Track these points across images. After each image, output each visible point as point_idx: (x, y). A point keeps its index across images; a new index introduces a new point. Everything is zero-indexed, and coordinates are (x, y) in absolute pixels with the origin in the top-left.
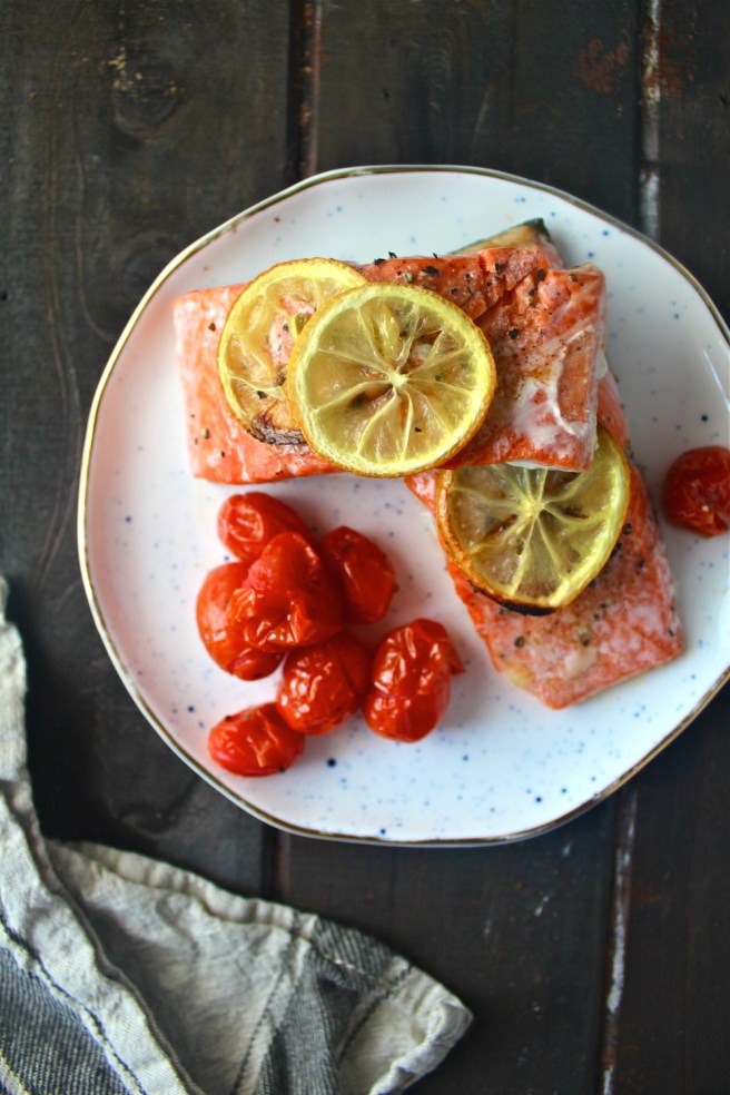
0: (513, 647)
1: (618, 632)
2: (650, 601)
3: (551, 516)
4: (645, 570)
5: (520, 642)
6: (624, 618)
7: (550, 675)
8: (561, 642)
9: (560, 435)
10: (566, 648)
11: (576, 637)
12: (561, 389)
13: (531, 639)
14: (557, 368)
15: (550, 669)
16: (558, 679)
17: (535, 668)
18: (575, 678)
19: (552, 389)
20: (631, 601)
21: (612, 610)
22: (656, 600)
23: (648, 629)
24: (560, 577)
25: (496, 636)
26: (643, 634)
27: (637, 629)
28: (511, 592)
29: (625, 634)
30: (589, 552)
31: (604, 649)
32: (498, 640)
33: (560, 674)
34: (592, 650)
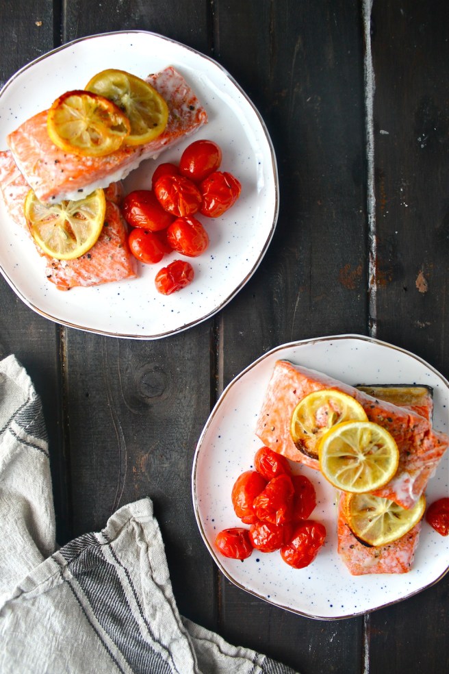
0: (349, 548)
1: (390, 557)
2: (407, 551)
3: (389, 515)
4: (411, 540)
5: (352, 547)
6: (395, 554)
7: (357, 562)
8: (367, 553)
9: (408, 497)
10: (368, 555)
11: (373, 553)
12: (416, 481)
13: (356, 548)
14: (418, 473)
16: (360, 565)
17: (353, 558)
18: (366, 567)
19: (413, 480)
20: (400, 549)
21: (392, 549)
23: (401, 561)
24: (381, 535)
25: (344, 541)
26: (399, 562)
27: (398, 559)
28: (361, 535)
29: (392, 558)
30: (396, 530)
31: (382, 561)
32: (344, 543)
34: (377, 560)
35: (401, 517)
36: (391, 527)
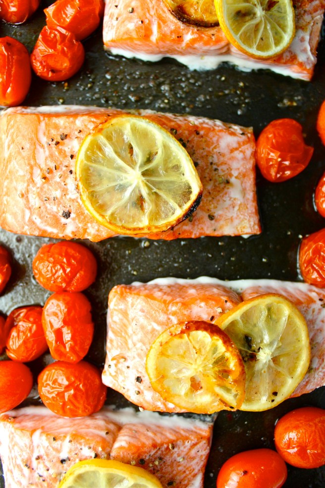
0: (213, 222)
1: (230, 162)
2: (220, 137)
3: (146, 170)
4: (202, 133)
5: (211, 217)
6: (223, 155)
7: (237, 208)
8: (221, 195)
10: (226, 193)
13: (213, 210)
15: (234, 207)
16: (240, 205)
18: (244, 196)
20: (215, 148)
21: (215, 160)
22: (220, 134)
23: (235, 145)
24: (184, 180)
25: (202, 229)
26: (237, 149)
27: (232, 151)
28: (179, 212)
29: (232, 158)
30: (178, 160)
32: (205, 228)
34: (233, 180)
35: (154, 151)
36: (170, 165)
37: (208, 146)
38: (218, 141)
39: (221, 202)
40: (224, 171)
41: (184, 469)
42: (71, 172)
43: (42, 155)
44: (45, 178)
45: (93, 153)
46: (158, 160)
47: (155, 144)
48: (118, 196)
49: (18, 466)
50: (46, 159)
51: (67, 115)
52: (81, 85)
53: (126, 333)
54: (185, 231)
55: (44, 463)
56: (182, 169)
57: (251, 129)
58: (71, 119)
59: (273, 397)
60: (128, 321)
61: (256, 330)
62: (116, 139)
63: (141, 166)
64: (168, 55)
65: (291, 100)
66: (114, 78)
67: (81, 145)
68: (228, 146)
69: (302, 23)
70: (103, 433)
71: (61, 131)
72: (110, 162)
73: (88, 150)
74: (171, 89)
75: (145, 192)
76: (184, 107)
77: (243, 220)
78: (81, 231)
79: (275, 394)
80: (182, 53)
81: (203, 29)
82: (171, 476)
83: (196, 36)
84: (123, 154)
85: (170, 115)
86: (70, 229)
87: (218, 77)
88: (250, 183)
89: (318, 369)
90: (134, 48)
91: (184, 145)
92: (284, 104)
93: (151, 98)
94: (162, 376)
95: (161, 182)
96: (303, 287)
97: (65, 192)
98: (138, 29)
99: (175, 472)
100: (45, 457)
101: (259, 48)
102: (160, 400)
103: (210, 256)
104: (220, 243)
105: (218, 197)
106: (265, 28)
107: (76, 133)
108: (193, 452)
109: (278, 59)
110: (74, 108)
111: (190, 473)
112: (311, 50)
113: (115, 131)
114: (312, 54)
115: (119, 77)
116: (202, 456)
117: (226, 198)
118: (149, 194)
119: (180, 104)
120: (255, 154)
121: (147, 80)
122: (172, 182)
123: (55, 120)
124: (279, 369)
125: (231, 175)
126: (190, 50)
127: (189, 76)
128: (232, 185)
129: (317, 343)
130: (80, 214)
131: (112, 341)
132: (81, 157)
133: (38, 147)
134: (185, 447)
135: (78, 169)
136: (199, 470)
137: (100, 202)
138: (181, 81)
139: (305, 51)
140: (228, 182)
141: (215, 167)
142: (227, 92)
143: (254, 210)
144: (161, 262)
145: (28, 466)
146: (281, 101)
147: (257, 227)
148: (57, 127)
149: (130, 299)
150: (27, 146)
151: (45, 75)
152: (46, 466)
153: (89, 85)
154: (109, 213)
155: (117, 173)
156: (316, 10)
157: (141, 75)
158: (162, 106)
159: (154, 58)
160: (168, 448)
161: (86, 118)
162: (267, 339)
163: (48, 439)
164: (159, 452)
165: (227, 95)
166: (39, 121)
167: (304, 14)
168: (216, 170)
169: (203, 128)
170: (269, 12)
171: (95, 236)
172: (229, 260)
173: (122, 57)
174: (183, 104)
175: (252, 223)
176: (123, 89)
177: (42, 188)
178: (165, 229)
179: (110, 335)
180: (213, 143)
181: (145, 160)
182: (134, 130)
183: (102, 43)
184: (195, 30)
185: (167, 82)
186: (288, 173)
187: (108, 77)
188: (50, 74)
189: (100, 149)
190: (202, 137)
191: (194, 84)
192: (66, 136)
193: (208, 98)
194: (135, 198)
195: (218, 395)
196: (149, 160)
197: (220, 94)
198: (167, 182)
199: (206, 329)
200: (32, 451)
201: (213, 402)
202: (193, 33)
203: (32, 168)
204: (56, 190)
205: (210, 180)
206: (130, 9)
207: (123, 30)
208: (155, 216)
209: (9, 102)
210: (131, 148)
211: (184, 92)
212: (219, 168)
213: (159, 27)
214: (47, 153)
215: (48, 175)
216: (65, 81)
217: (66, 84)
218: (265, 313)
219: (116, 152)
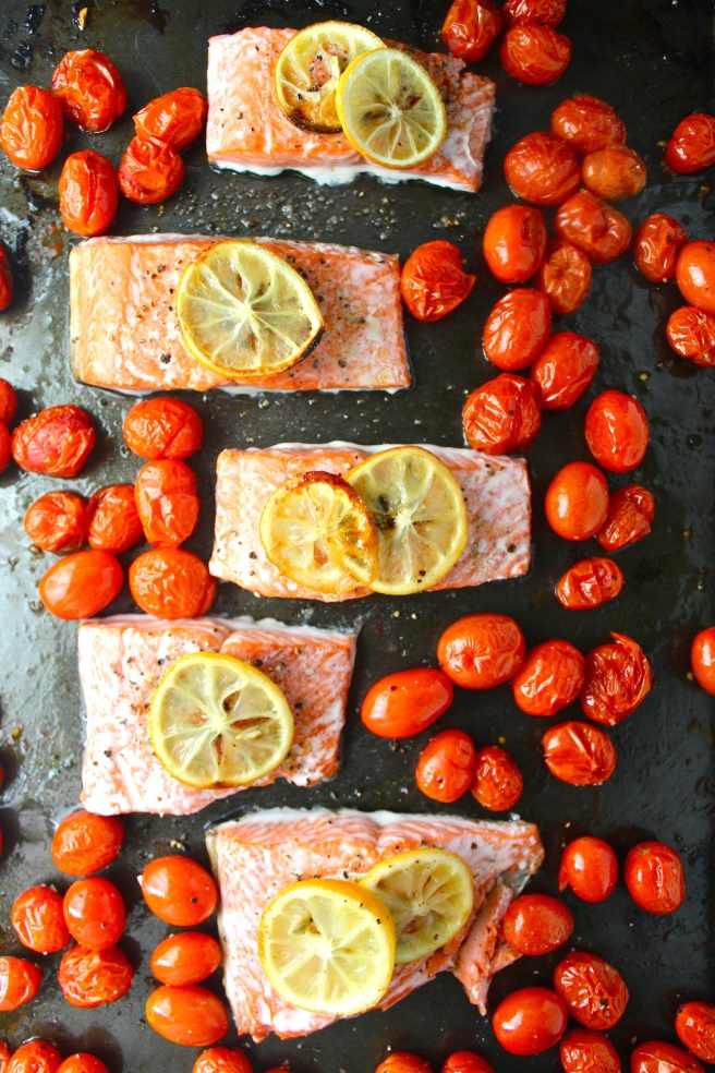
1: (364, 297)
2: (351, 267)
3: (258, 304)
4: (328, 261)
5: (342, 364)
6: (356, 288)
7: (375, 353)
8: (354, 336)
10: (360, 336)
11: (355, 327)
13: (344, 355)
15: (371, 352)
20: (345, 279)
21: (346, 293)
22: (352, 263)
23: (372, 276)
24: (302, 315)
25: (332, 378)
26: (374, 281)
27: (367, 283)
28: (297, 351)
30: (295, 292)
31: (372, 310)
32: (335, 378)
33: (378, 346)
34: (369, 319)
35: (266, 282)
36: (286, 298)
37: (336, 277)
38: (349, 270)
39: (355, 345)
40: (357, 308)
41: (317, 689)
42: (171, 309)
43: (137, 290)
44: (140, 317)
45: (196, 284)
46: (270, 292)
47: (267, 274)
48: (226, 335)
49: (105, 676)
50: (141, 295)
51: (165, 244)
52: (180, 208)
53: (238, 502)
54: (308, 381)
55: (137, 666)
56: (300, 302)
57: (396, 257)
58: (170, 248)
59: (420, 578)
60: (240, 487)
61: (393, 489)
62: (222, 268)
63: (251, 299)
64: (289, 168)
65: (452, 218)
66: (222, 199)
67: (182, 277)
68: (362, 277)
69: (459, 120)
70: (211, 631)
71: (159, 262)
72: (215, 295)
73: (190, 281)
74: (295, 211)
75: (256, 329)
76: (312, 232)
77: (383, 368)
78: (183, 378)
79: (423, 573)
80: (306, 165)
81: (326, 136)
82: (298, 694)
83: (317, 145)
84: (231, 286)
85: (291, 242)
86: (170, 377)
87: (355, 192)
88: (393, 323)
89: (487, 555)
90: (245, 161)
91: (304, 276)
92: (442, 224)
93: (269, 222)
94: (279, 544)
95: (274, 318)
96: (466, 453)
97: (164, 332)
98: (248, 139)
99: (303, 690)
100: (138, 658)
101: (397, 155)
102: (278, 580)
103: (346, 417)
104: (358, 402)
105: (351, 340)
106: (404, 131)
107: (176, 264)
108: (327, 665)
109: (426, 165)
110: (173, 236)
111: (325, 696)
112: (472, 153)
113: (221, 260)
114: (474, 158)
115: (229, 197)
116: (340, 673)
117: (361, 341)
118: (261, 331)
119: (306, 229)
120: (399, 287)
121: (264, 199)
122: (288, 317)
123: (151, 250)
124: (426, 542)
125: (367, 313)
126: (313, 161)
127: (317, 192)
128: (368, 325)
129: (484, 521)
130: (182, 356)
131: (221, 518)
132: (182, 291)
133: (131, 282)
134: (316, 656)
135: (178, 304)
136: (337, 694)
137: (205, 342)
138: (307, 199)
139: (463, 154)
140: (362, 321)
141: (345, 302)
142: (366, 211)
143: (399, 357)
144: (284, 425)
145: (118, 672)
146: (439, 220)
147: (403, 377)
148: (153, 257)
149: (242, 461)
150: (118, 280)
151: (136, 197)
152: (139, 670)
153: (191, 208)
154: (216, 353)
155: (223, 307)
156: (478, 103)
157: (256, 193)
158: (283, 231)
159: (273, 171)
160: (292, 653)
161: (187, 246)
162: (405, 498)
163: (142, 636)
164: (282, 656)
165: (367, 214)
166: (132, 253)
167: (461, 109)
168: (347, 306)
169: (330, 256)
170: (410, 111)
171: (200, 383)
172: (371, 422)
173: (233, 171)
174: (310, 229)
175: (396, 372)
176: (234, 211)
177: (136, 329)
178: (280, 371)
179: (220, 510)
180: (342, 274)
181: (256, 292)
182: (243, 258)
183: (206, 155)
184: (317, 137)
185: (290, 201)
186: (441, 309)
187: (215, 197)
188: (142, 196)
189: (204, 281)
190: (328, 266)
191: (324, 202)
192: (164, 267)
193: (342, 219)
194: (245, 337)
195: (348, 569)
196: (260, 292)
197: (358, 214)
198: (281, 317)
199: (327, 481)
200: (123, 653)
201: (342, 579)
202: (314, 141)
203: (124, 305)
204: (154, 330)
205: (339, 318)
206: (238, 115)
207: (230, 139)
208: (270, 356)
209: (91, 230)
210: (240, 279)
211: (311, 214)
212: (351, 305)
213: (274, 135)
214: (142, 288)
215: (143, 314)
216: (161, 204)
217: (162, 207)
218: (402, 468)
219: (223, 284)
